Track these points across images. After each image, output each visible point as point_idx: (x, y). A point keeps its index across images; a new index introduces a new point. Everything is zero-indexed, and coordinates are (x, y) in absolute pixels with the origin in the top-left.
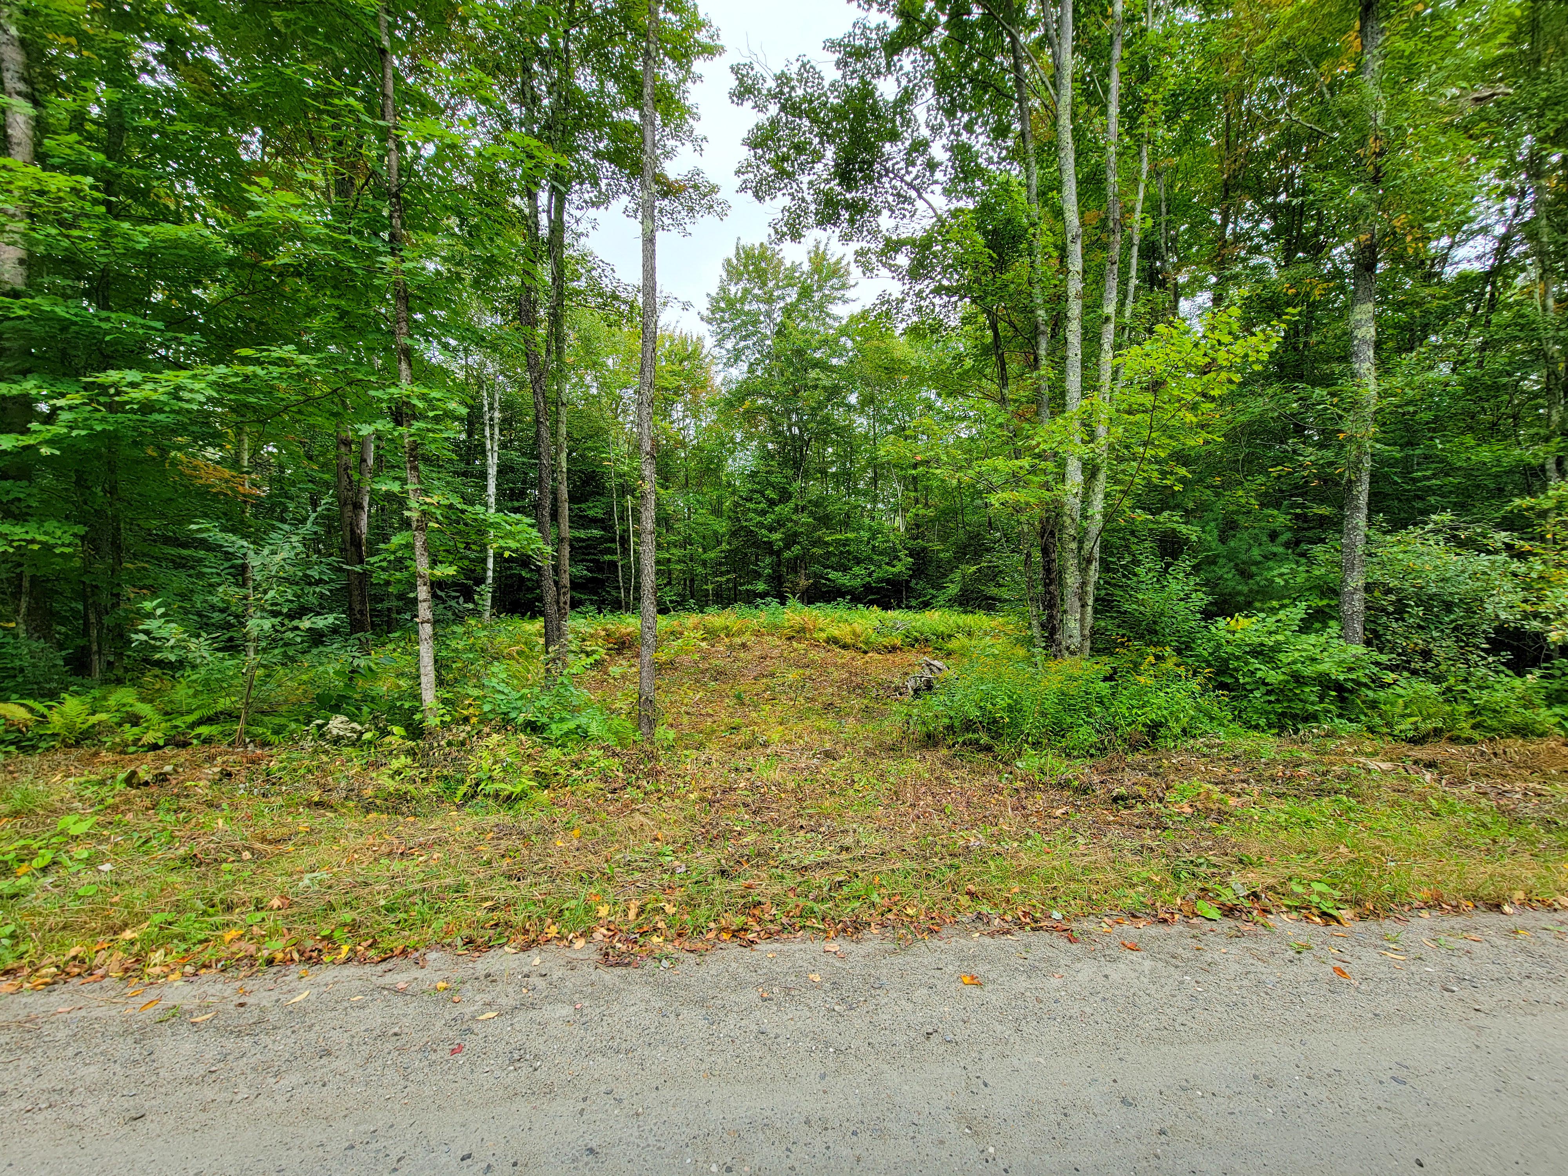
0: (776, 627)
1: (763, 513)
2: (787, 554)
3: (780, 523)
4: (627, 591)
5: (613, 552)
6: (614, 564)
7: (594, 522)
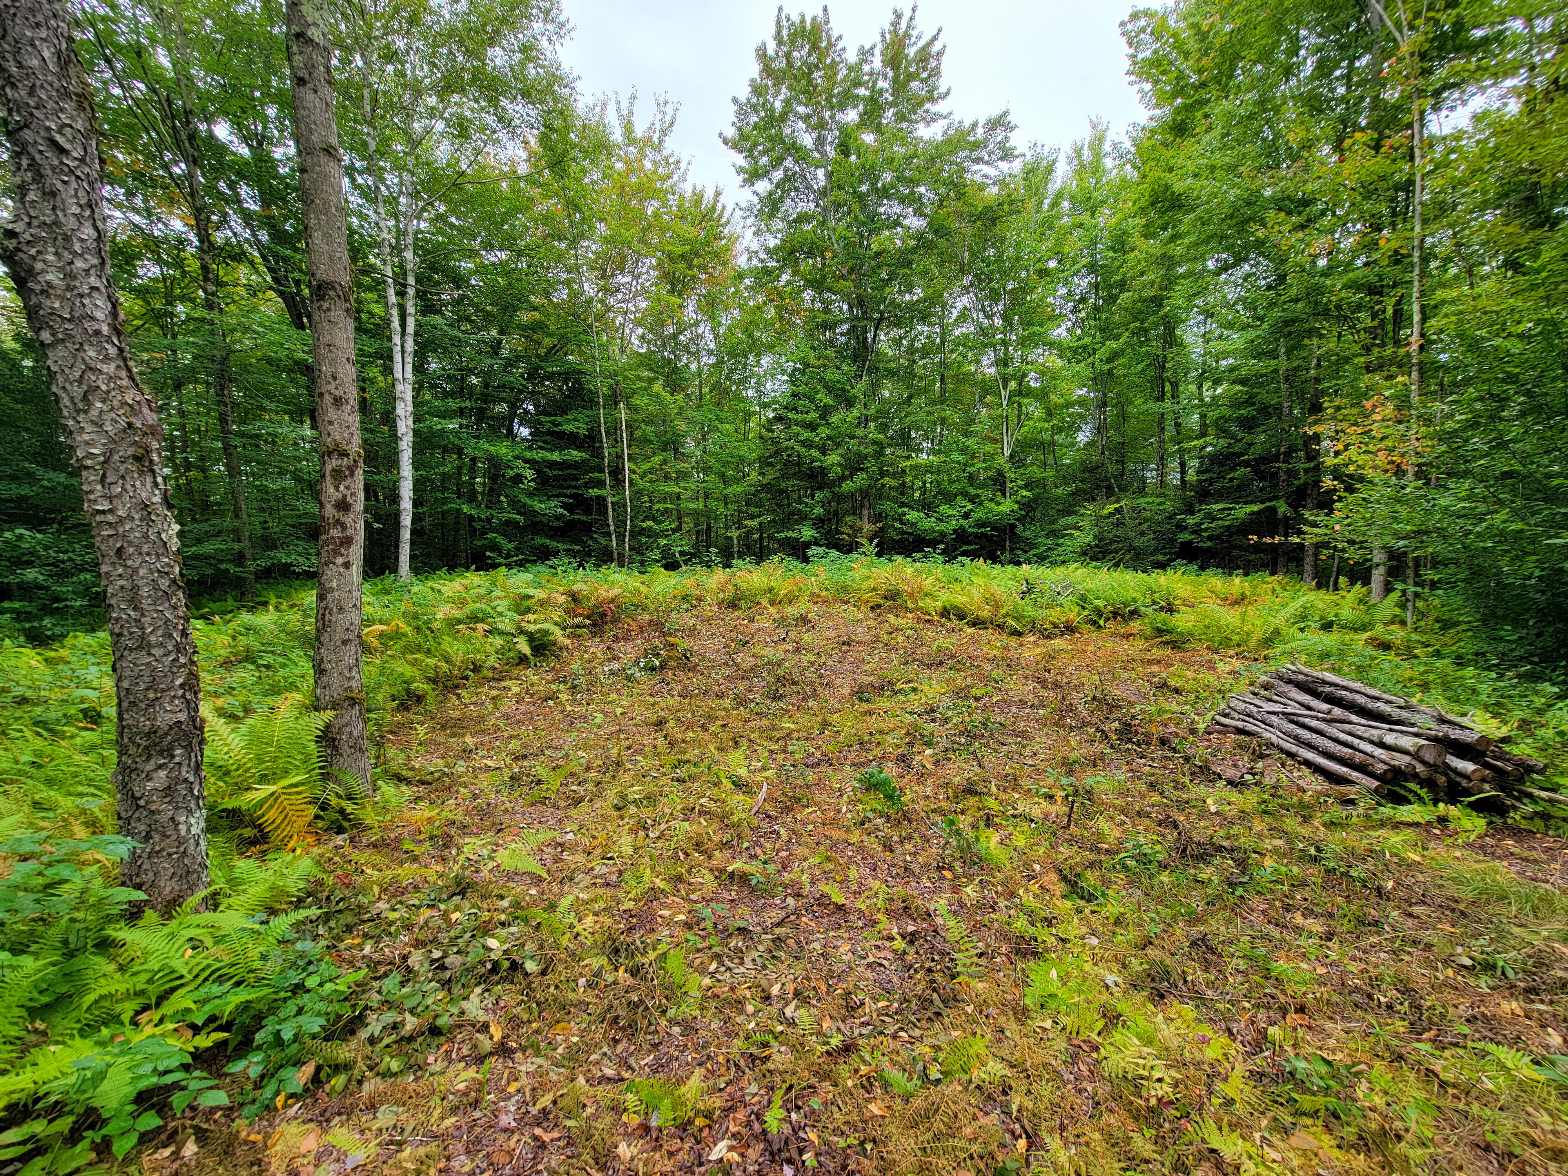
0: (845, 589)
1: (812, 427)
2: (847, 486)
3: (835, 441)
4: (621, 537)
5: (601, 484)
6: (601, 500)
7: (573, 440)
